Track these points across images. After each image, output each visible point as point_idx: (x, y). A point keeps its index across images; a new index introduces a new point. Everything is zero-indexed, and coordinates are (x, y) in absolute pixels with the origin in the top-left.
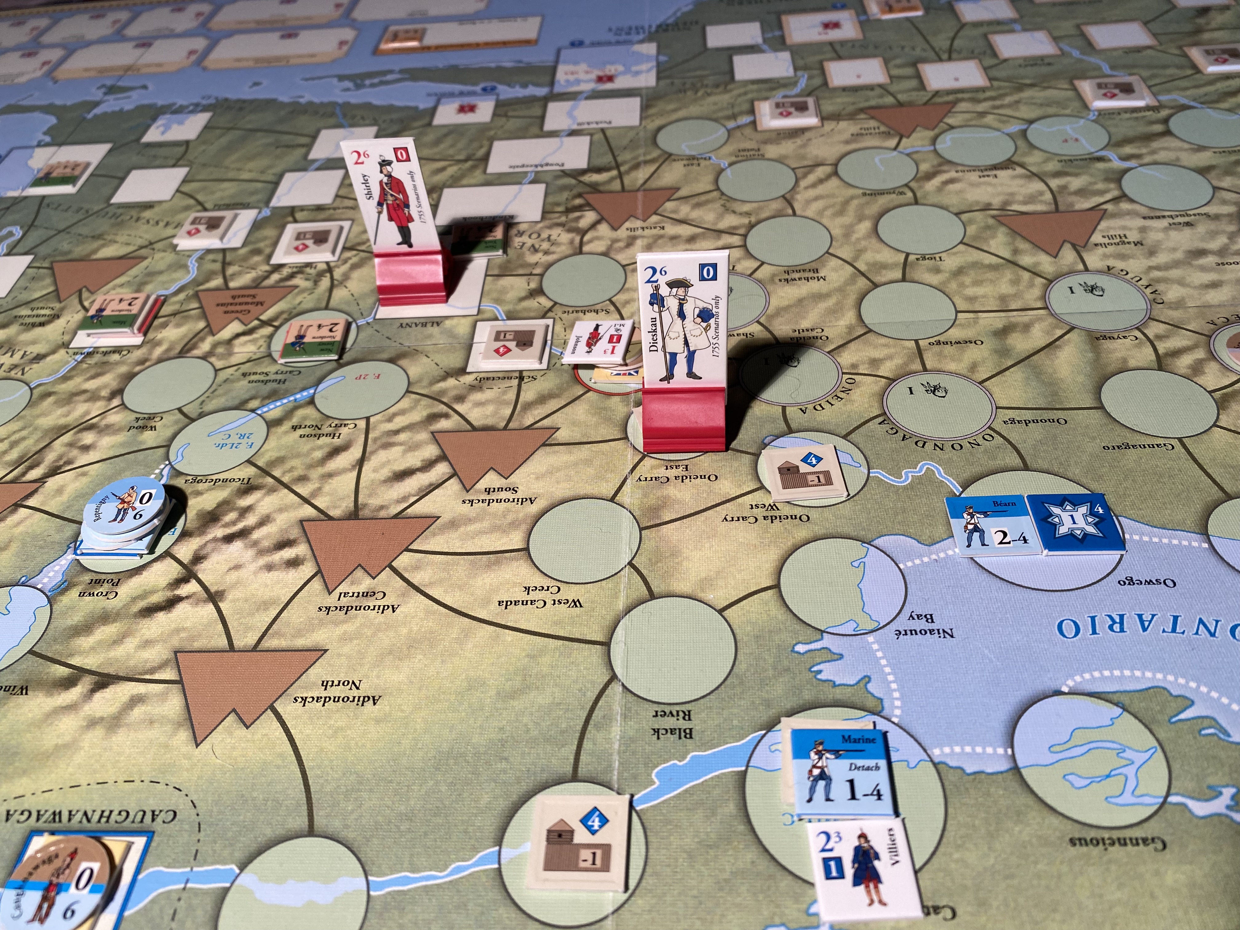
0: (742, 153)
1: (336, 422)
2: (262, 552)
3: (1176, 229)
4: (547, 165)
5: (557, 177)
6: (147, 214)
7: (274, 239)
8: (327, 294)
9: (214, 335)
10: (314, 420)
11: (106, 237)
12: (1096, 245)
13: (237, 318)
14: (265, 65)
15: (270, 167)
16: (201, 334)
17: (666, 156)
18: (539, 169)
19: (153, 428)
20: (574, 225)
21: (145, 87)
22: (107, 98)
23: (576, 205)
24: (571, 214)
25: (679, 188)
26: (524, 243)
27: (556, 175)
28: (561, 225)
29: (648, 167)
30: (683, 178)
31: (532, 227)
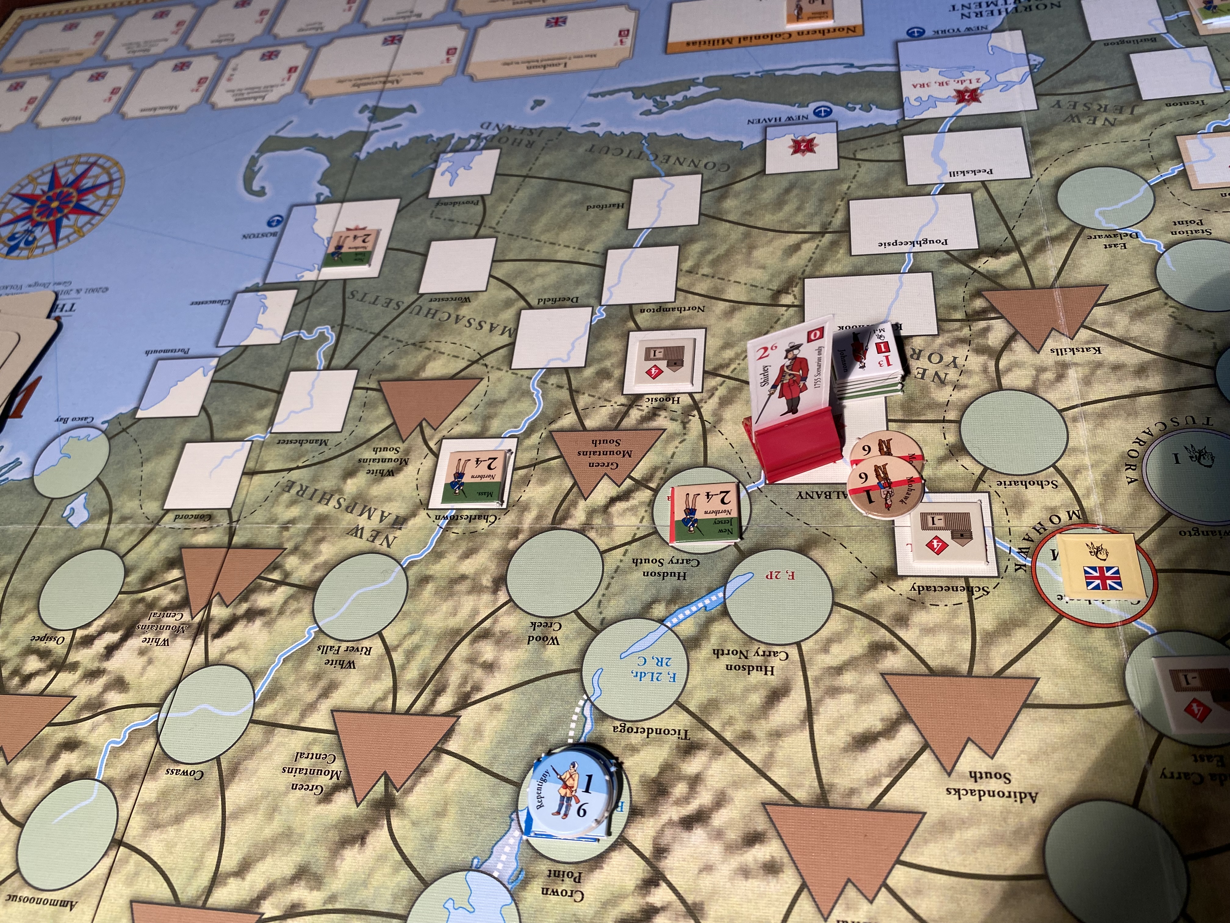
0: (1179, 228)
1: (763, 648)
2: (731, 849)
4: (926, 241)
5: (944, 263)
6: (465, 311)
7: (620, 355)
8: (702, 443)
9: (586, 499)
10: (736, 642)
11: (428, 345)
13: (606, 474)
14: (541, 70)
15: (589, 240)
16: (571, 496)
17: (1078, 230)
18: (917, 248)
19: (555, 641)
20: (981, 341)
21: (412, 109)
22: (375, 126)
23: (977, 309)
24: (974, 324)
25: (1107, 285)
26: (925, 370)
27: (941, 258)
28: (966, 341)
29: (1057, 247)
30: (1108, 268)
31: (928, 345)
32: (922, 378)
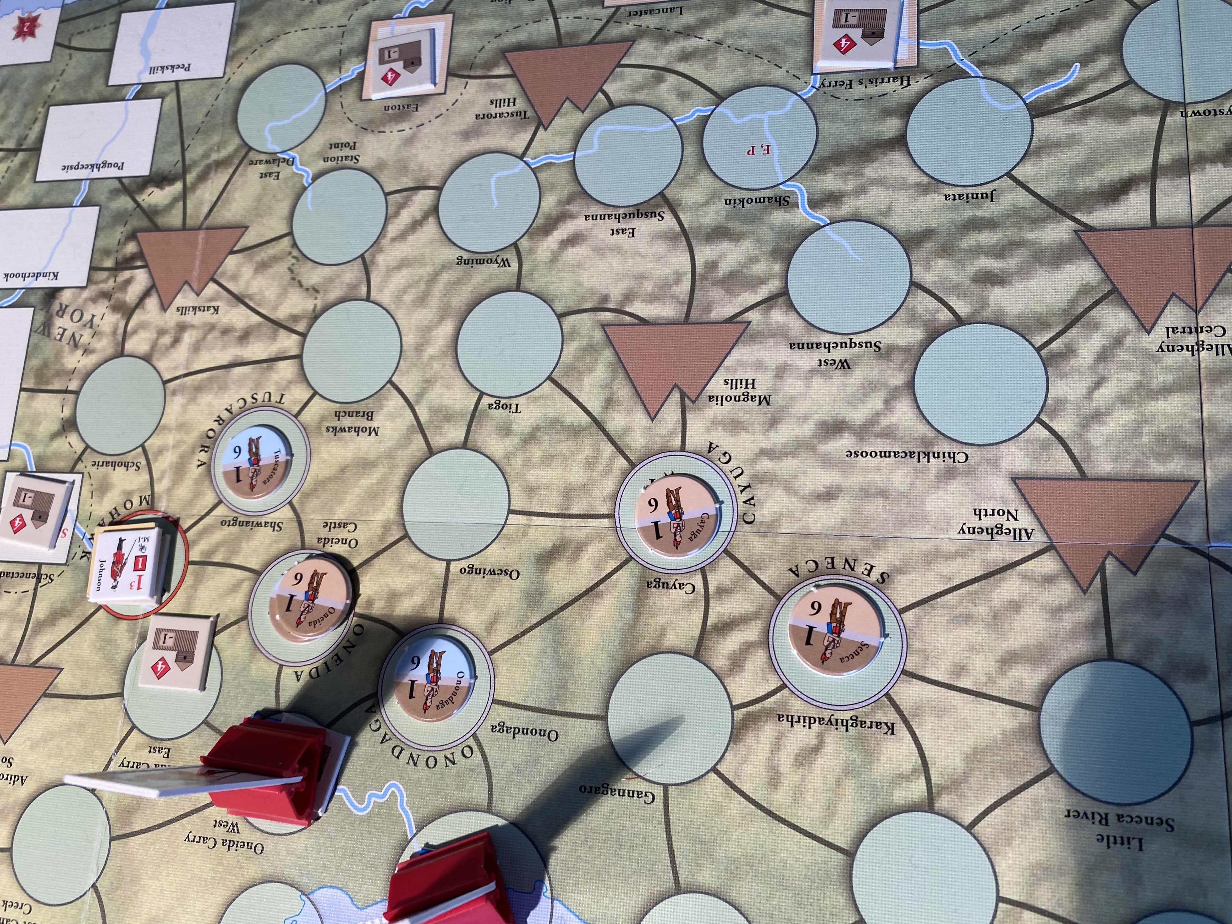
0: (333, 153)
3: (823, 375)
4: (105, 164)
5: (115, 193)
12: (711, 398)
17: (244, 152)
18: (96, 174)
20: (120, 296)
23: (128, 255)
24: (120, 274)
25: (247, 227)
26: (65, 330)
27: (112, 188)
28: (106, 295)
29: (219, 175)
30: (255, 204)
31: (75, 298)
32: (60, 340)
